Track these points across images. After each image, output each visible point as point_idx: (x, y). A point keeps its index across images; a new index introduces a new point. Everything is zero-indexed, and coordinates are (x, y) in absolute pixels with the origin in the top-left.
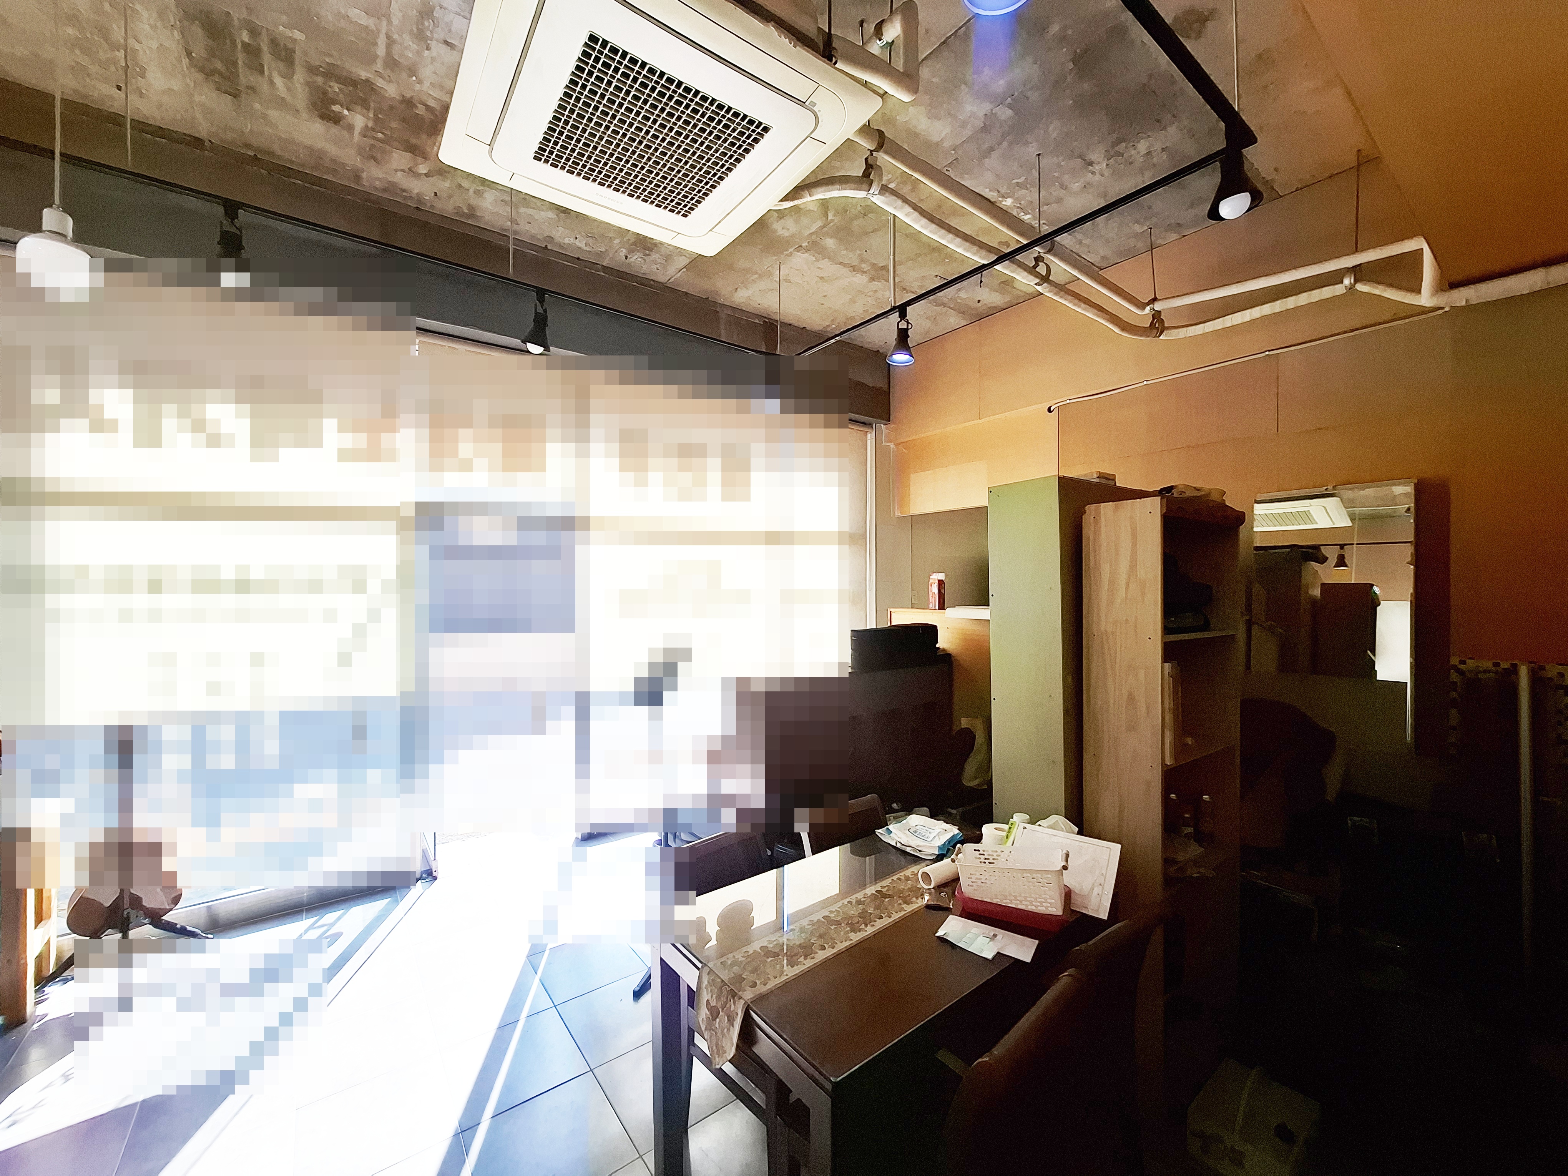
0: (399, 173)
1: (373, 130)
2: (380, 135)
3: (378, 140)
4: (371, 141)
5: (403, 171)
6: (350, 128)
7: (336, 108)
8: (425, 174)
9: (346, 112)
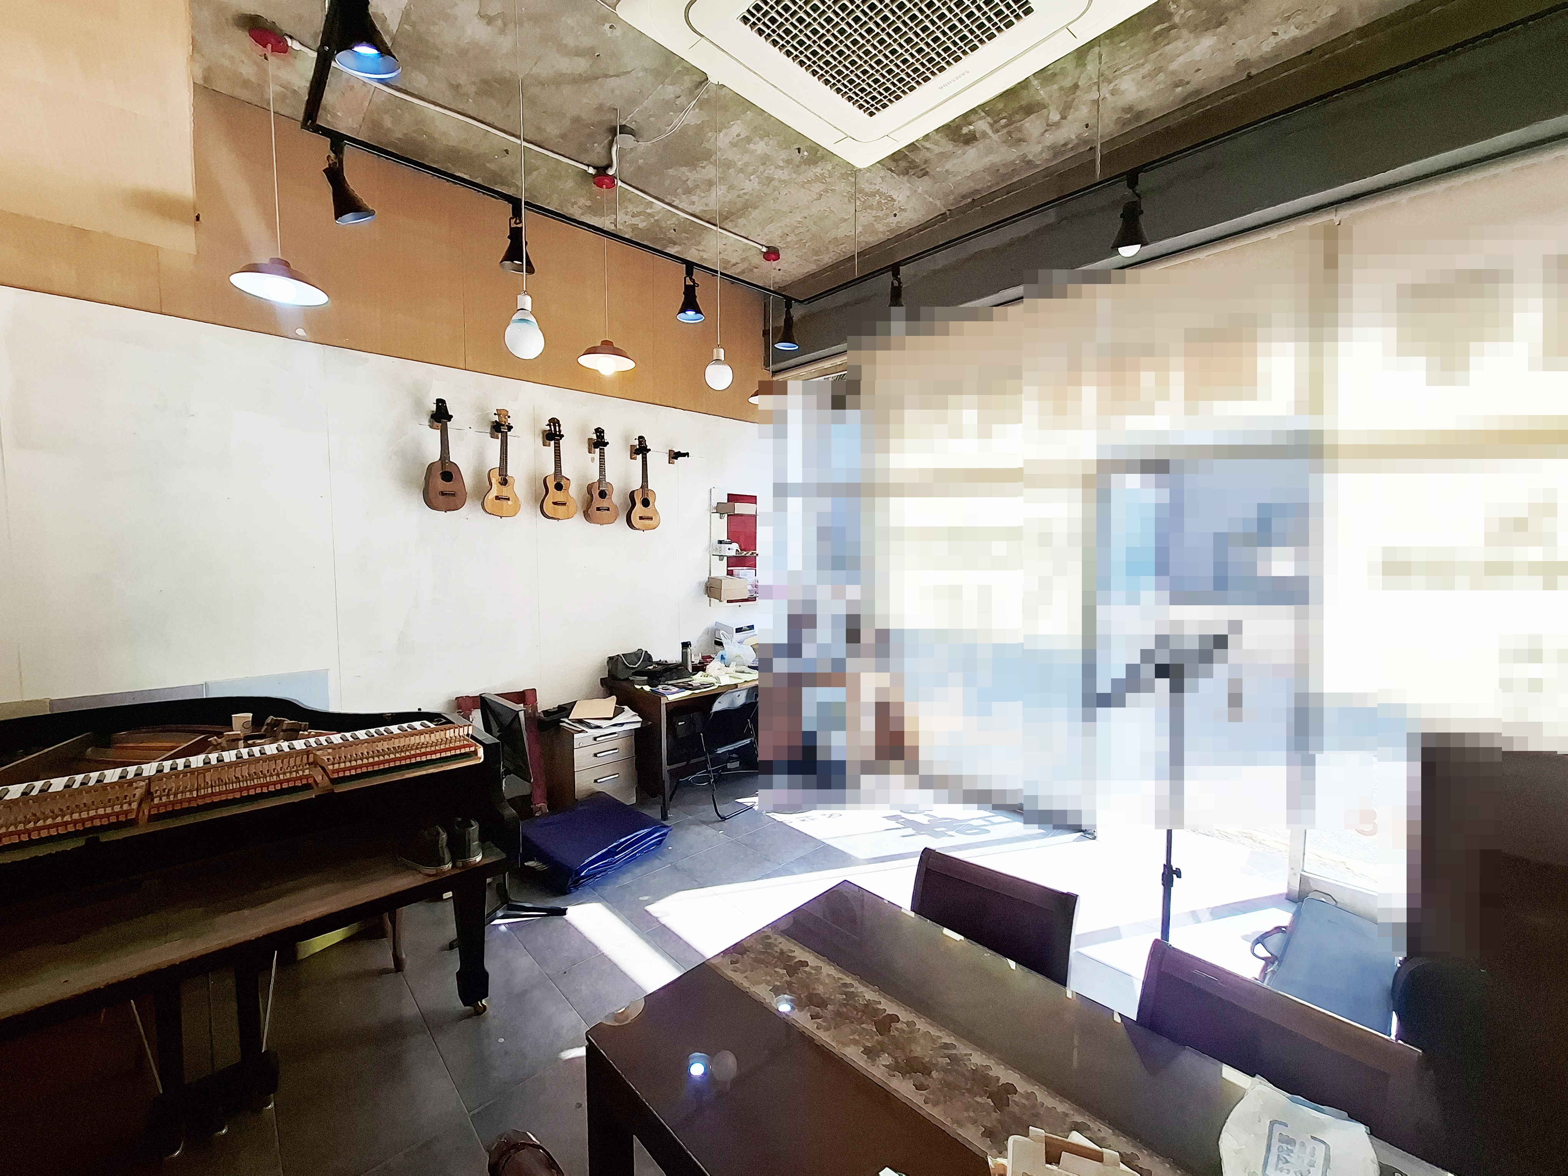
0: (1047, 135)
1: (996, 122)
2: (1003, 121)
3: (1006, 126)
4: (1005, 131)
5: (1046, 131)
6: (984, 135)
7: (965, 130)
8: (1062, 118)
9: (971, 127)
